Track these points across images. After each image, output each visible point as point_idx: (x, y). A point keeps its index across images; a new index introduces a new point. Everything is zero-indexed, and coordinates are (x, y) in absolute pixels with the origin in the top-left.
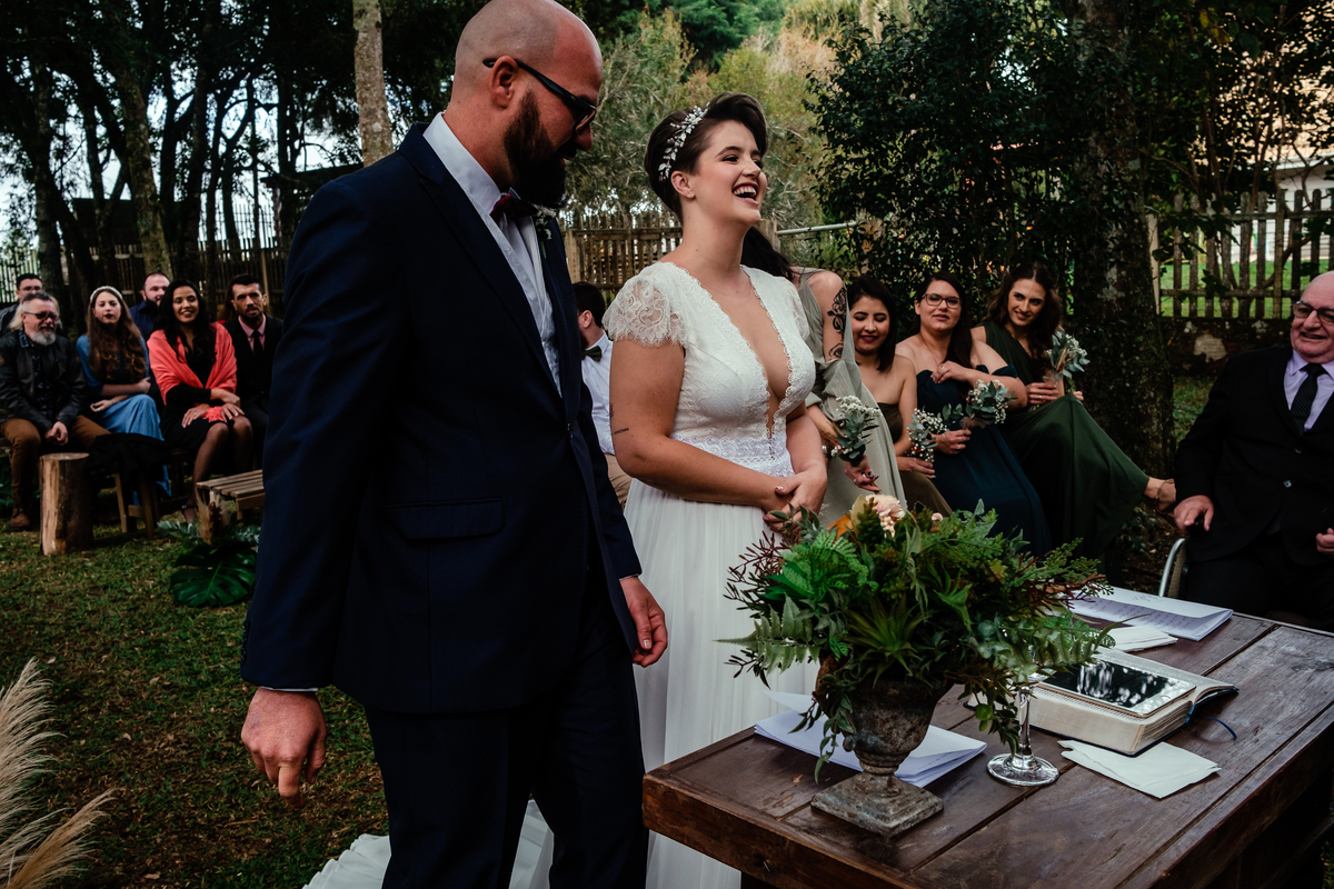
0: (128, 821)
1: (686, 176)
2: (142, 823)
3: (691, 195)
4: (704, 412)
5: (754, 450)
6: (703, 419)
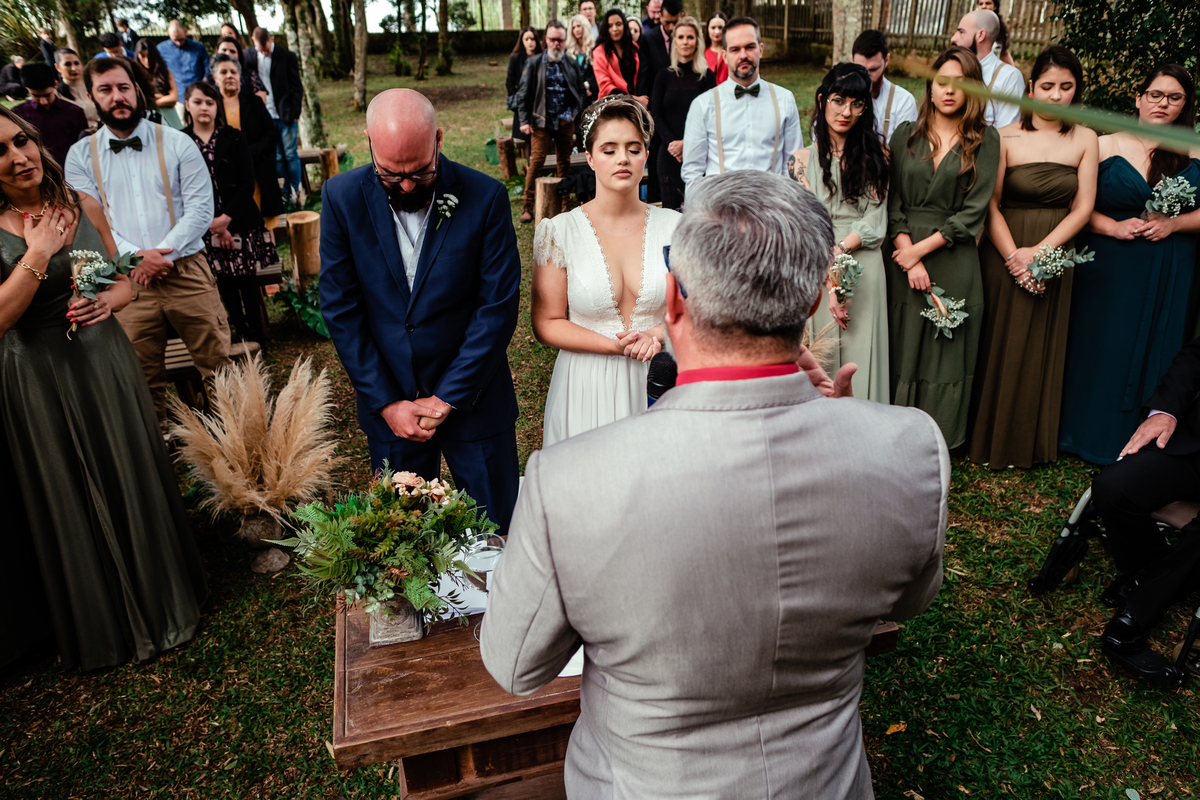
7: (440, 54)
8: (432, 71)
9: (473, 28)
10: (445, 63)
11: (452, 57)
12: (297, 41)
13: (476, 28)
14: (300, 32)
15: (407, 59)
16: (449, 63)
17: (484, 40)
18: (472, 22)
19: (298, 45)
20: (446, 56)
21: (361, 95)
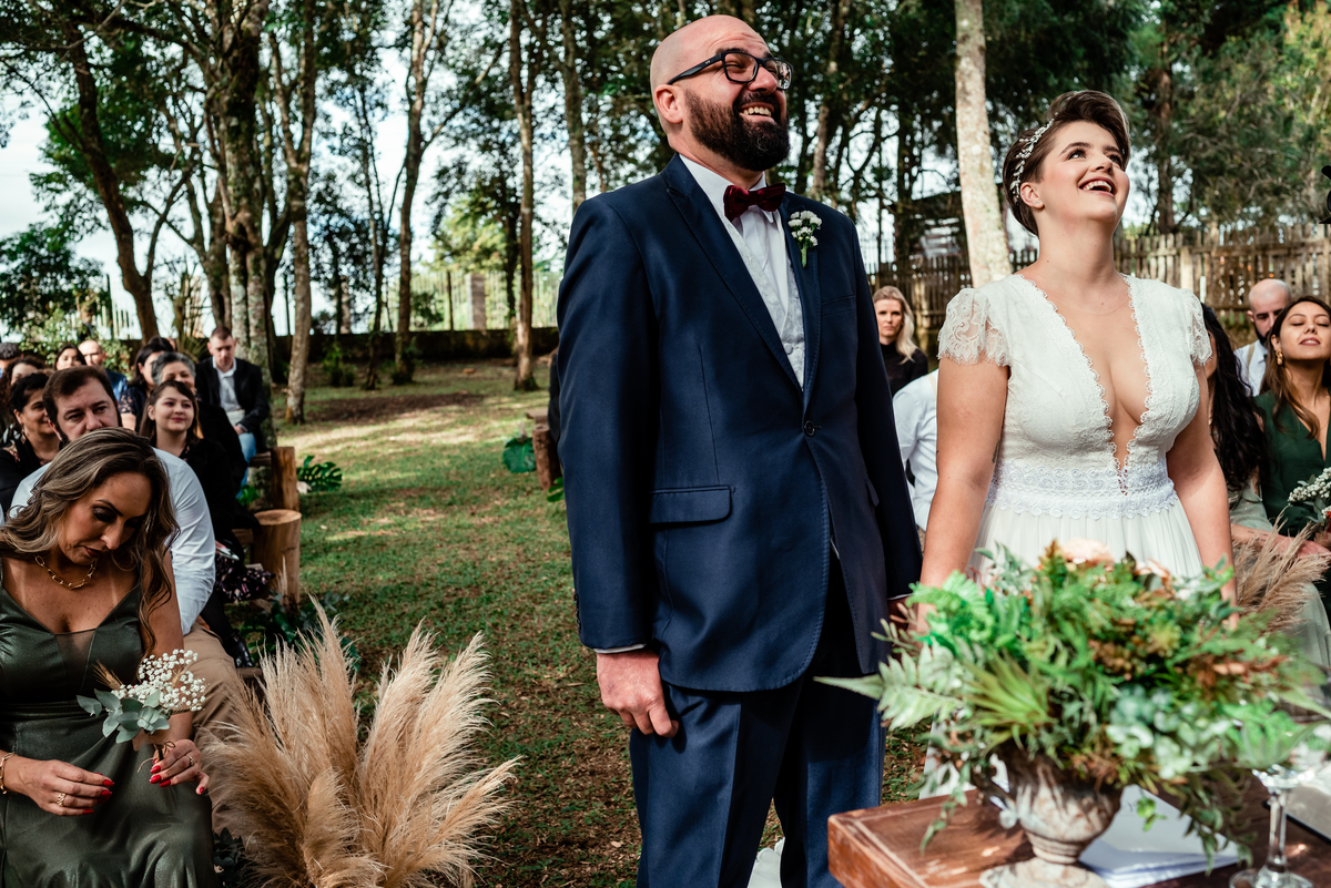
0: (617, 791)
1: (1033, 185)
2: (626, 796)
3: (1039, 205)
4: (1029, 438)
5: (1096, 483)
6: (1030, 444)
7: (398, 357)
8: (386, 380)
9: (437, 327)
10: (404, 368)
11: (415, 361)
12: (245, 298)
13: (445, 326)
14: (251, 287)
15: (348, 365)
16: (411, 369)
17: (453, 342)
18: (438, 318)
19: (247, 305)
20: (406, 358)
21: (297, 401)
